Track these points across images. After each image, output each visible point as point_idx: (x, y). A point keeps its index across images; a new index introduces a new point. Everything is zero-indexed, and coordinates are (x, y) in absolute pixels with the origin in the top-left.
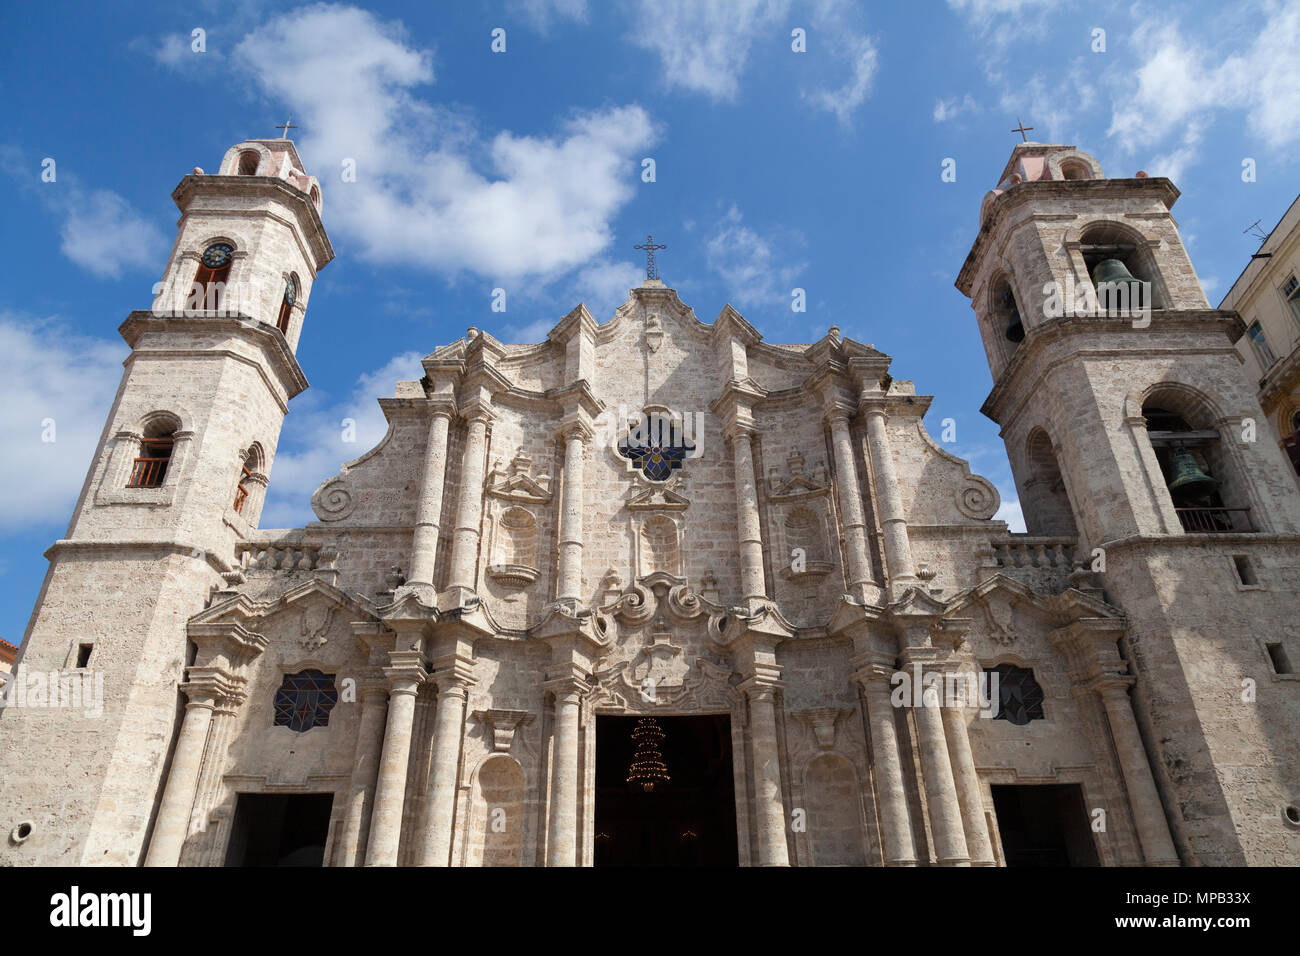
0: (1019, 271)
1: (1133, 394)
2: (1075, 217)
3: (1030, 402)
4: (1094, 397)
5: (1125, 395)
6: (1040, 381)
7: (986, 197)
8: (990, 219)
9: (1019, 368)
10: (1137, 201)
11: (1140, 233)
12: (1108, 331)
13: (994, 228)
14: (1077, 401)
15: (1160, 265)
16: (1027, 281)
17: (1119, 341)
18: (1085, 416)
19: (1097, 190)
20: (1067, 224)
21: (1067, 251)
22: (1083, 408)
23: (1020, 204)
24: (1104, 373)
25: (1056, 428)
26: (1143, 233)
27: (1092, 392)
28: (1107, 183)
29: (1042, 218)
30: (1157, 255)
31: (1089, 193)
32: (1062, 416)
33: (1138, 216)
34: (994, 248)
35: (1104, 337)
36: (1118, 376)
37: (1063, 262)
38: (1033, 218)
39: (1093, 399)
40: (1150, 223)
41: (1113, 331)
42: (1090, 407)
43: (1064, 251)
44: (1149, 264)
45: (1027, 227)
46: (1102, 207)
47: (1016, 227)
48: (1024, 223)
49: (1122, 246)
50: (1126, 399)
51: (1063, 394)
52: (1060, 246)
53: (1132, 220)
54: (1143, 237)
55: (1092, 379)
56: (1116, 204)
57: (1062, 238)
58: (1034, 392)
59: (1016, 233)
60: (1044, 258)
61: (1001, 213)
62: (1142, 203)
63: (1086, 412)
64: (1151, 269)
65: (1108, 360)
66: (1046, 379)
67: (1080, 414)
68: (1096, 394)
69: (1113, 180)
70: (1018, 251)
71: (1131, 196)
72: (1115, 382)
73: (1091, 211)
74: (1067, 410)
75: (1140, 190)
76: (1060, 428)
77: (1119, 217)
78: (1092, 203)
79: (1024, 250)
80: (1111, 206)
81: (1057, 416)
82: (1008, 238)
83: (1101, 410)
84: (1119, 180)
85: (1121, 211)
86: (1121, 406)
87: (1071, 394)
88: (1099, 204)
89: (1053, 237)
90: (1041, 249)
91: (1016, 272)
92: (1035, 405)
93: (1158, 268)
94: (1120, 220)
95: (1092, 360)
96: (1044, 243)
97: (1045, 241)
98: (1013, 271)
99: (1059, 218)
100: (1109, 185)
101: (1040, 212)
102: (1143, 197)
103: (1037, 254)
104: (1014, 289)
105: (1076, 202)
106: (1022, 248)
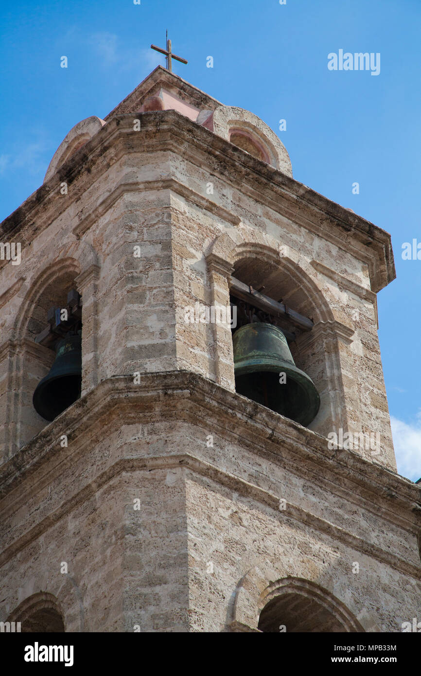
0: (109, 270)
1: (254, 579)
2: (235, 222)
3: (41, 539)
4: (186, 556)
5: (239, 577)
6: (86, 494)
7: (78, 127)
8: (85, 158)
9: (46, 459)
10: (334, 250)
11: (326, 304)
12: (241, 442)
13: (83, 179)
14: (153, 554)
15: (344, 372)
16: (121, 293)
17: (253, 469)
18: (158, 589)
19: (282, 196)
20: (221, 226)
21: (209, 271)
22: (160, 573)
23: (151, 149)
24: (215, 518)
25: (87, 603)
26: (331, 306)
27: (185, 545)
28: (302, 192)
29: (182, 192)
30: (343, 354)
31: (269, 195)
32: (108, 578)
33: (329, 274)
34: (70, 217)
35: (232, 450)
36: (236, 533)
37: (198, 287)
38: (168, 184)
39: (183, 560)
40: (345, 297)
41: (249, 447)
42: (172, 575)
43: (203, 268)
44: (327, 364)
45: (152, 196)
46: (280, 230)
47: (131, 187)
48: (149, 185)
49: (293, 313)
50: (239, 584)
51: (126, 531)
52: (199, 256)
53: (320, 276)
54: (330, 313)
55: (192, 520)
56: (301, 236)
57: (207, 243)
58: (59, 517)
59: (128, 197)
60: (168, 262)
61: (112, 152)
62: (341, 257)
63: (162, 581)
64: (328, 372)
65: (228, 496)
66: (98, 494)
67: (151, 582)
68: (192, 553)
69: (311, 193)
70: (121, 232)
71: (328, 237)
72: (230, 543)
73: (262, 226)
74: (125, 567)
75: (345, 233)
76: (94, 606)
77: (304, 262)
78: (267, 215)
79: (135, 234)
80: (294, 237)
81: (99, 576)
82: (108, 204)
83: (193, 587)
84: (321, 198)
85: (308, 252)
86: (229, 594)
87: (143, 535)
88: (277, 222)
89: (192, 235)
90: (167, 245)
91: (102, 274)
92: (52, 546)
93: (340, 377)
94: (303, 266)
95: (202, 483)
96: (174, 235)
97: (179, 235)
98: (96, 269)
99: (211, 208)
100: (302, 197)
101: (182, 179)
102: (345, 249)
103: (157, 250)
104: (87, 303)
105: (245, 198)
106: (131, 229)
